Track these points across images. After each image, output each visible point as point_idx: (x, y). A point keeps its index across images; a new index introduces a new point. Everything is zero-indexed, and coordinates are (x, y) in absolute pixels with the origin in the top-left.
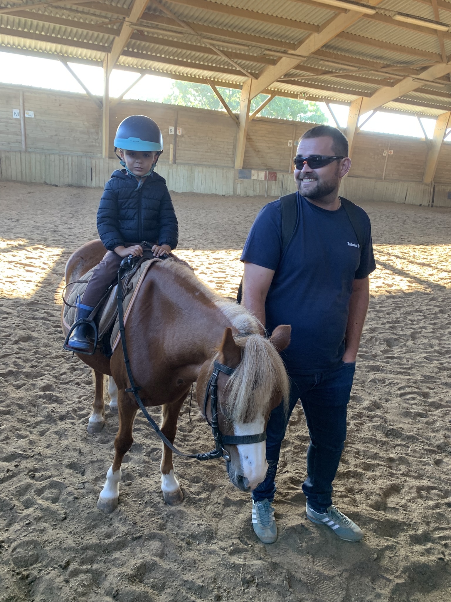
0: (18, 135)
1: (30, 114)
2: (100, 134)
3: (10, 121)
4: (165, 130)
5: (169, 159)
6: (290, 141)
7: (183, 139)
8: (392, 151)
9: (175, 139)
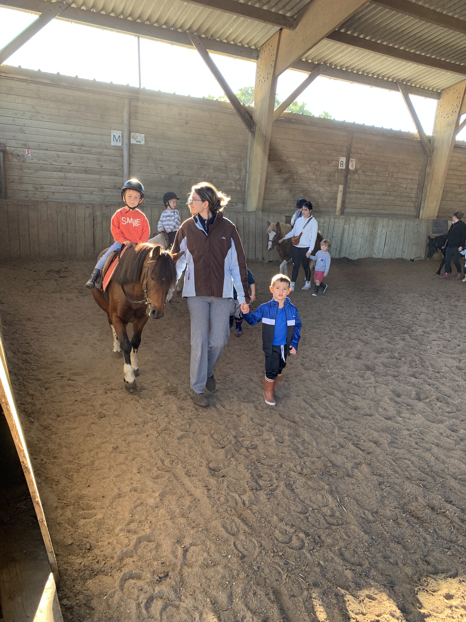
1: (139, 139)
3: (106, 151)
4: (334, 163)
7: (356, 176)
9: (346, 177)
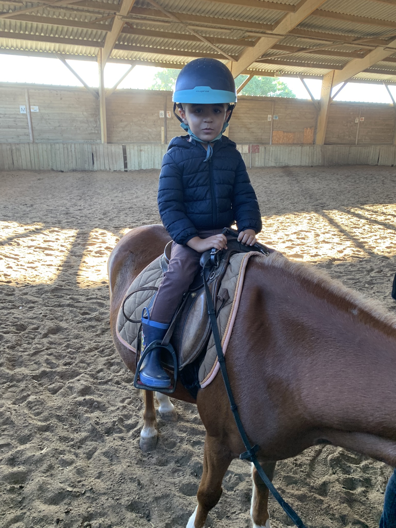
0: (25, 128)
1: (35, 109)
2: (98, 122)
3: (18, 116)
4: (156, 114)
5: (161, 140)
6: (270, 116)
7: (172, 121)
8: (363, 118)
9: (166, 122)
